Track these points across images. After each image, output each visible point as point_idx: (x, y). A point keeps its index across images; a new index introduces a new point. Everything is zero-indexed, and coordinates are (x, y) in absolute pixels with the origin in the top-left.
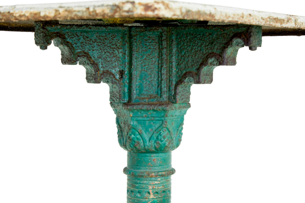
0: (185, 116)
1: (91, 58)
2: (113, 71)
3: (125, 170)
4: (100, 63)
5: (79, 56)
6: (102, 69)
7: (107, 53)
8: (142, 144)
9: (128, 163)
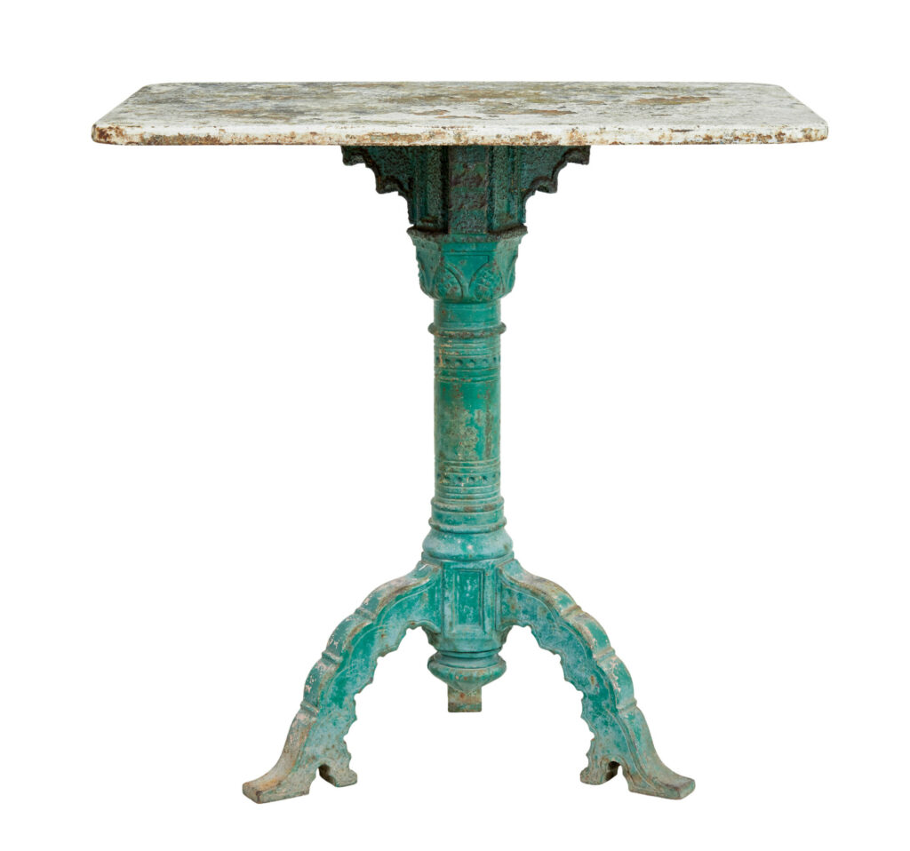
0: (520, 246)
1: (370, 157)
2: (401, 178)
3: (432, 329)
4: (383, 166)
5: (353, 154)
6: (385, 174)
7: (392, 152)
8: (459, 291)
9: (435, 316)
